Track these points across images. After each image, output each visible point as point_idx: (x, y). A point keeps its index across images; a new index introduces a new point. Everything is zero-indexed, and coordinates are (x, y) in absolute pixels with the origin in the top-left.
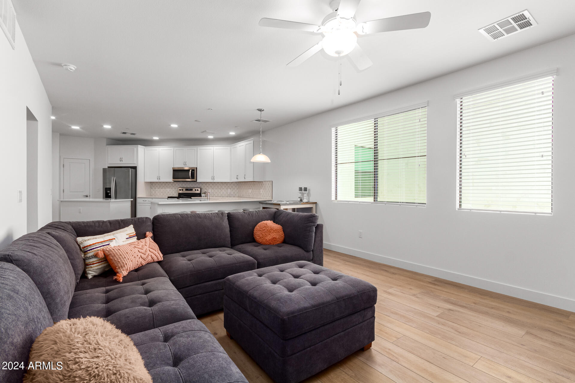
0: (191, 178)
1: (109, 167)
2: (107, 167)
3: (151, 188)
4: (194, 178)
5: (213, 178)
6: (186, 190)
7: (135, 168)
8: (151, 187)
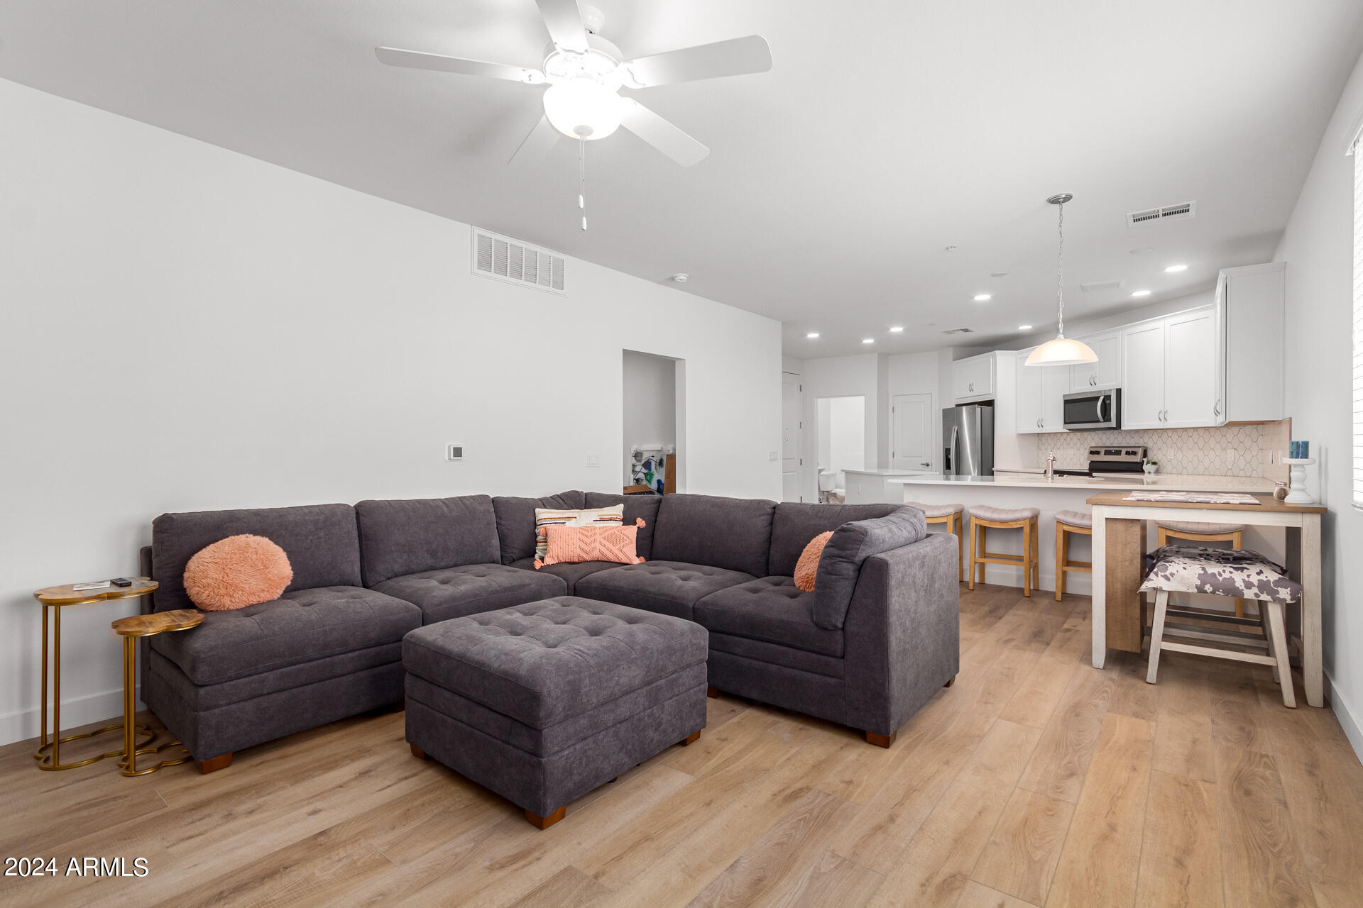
0: (1101, 420)
1: (957, 406)
2: (954, 406)
3: (1039, 449)
4: (1109, 420)
5: (1163, 416)
6: (1108, 453)
7: (990, 403)
8: (1038, 446)
